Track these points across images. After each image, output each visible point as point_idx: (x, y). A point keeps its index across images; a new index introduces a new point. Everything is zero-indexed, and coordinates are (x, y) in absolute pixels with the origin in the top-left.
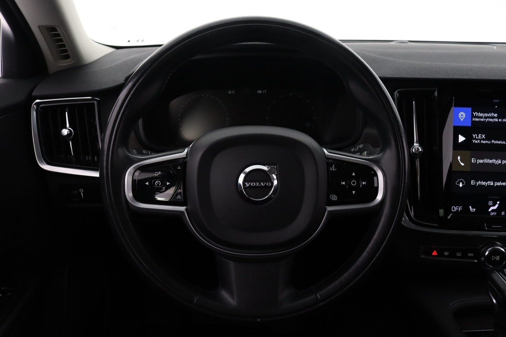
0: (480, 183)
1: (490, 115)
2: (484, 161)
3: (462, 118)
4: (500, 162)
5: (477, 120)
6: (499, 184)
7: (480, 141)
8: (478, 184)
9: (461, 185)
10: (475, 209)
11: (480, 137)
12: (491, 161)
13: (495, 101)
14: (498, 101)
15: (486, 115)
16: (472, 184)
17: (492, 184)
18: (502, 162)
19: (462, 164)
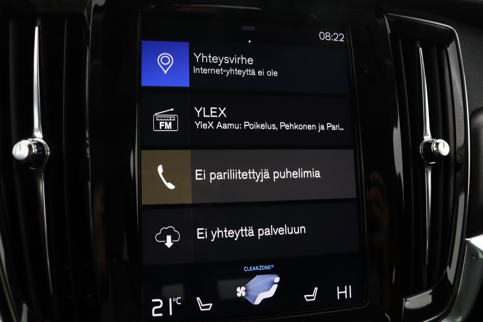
0: (220, 233)
1: (236, 60)
2: (226, 175)
3: (165, 67)
4: (267, 176)
5: (205, 71)
6: (268, 232)
7: (215, 125)
8: (214, 237)
9: (169, 243)
10: (211, 305)
11: (213, 114)
12: (244, 175)
13: (245, 28)
14: (252, 28)
15: (227, 60)
16: (199, 238)
17: (251, 234)
18: (271, 175)
19: (171, 186)
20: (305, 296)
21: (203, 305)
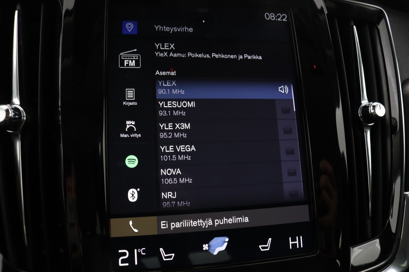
10: (173, 255)
20: (260, 246)
21: (165, 256)
